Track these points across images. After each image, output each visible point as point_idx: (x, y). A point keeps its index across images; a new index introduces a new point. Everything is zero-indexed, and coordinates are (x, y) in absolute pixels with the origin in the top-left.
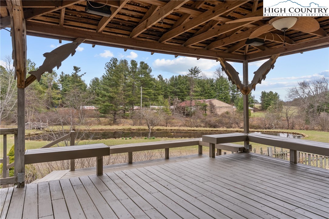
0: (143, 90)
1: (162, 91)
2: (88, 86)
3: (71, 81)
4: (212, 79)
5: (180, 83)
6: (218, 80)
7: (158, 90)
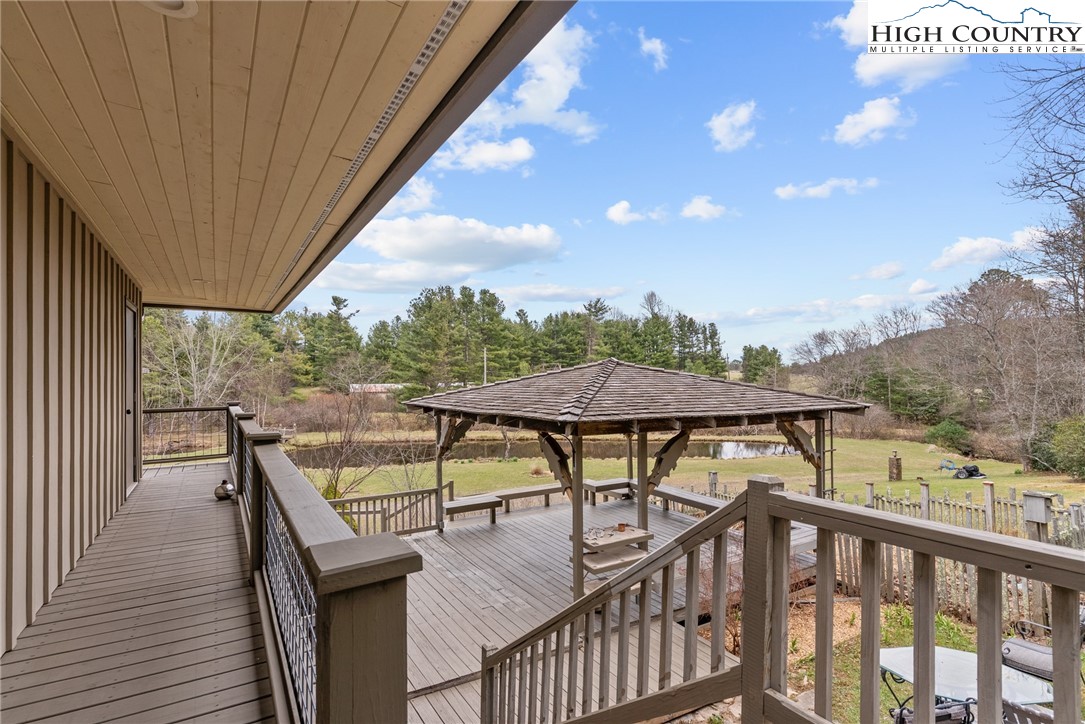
0: (489, 350)
1: (528, 349)
2: (365, 340)
3: (327, 328)
4: (636, 320)
5: (565, 330)
6: (647, 322)
7: (517, 346)
